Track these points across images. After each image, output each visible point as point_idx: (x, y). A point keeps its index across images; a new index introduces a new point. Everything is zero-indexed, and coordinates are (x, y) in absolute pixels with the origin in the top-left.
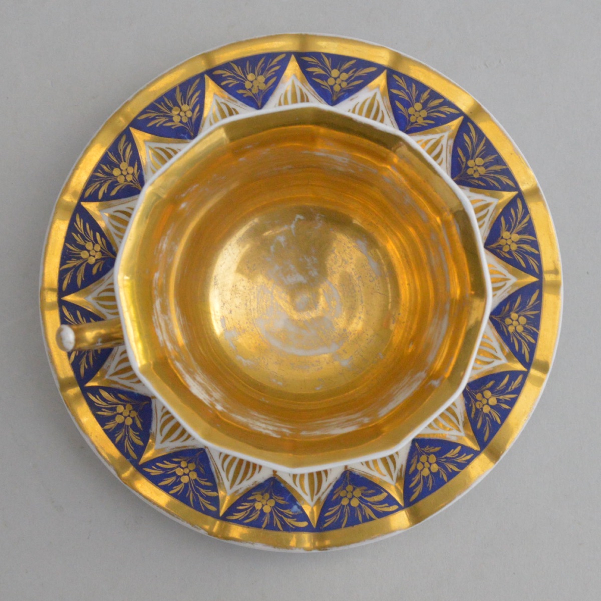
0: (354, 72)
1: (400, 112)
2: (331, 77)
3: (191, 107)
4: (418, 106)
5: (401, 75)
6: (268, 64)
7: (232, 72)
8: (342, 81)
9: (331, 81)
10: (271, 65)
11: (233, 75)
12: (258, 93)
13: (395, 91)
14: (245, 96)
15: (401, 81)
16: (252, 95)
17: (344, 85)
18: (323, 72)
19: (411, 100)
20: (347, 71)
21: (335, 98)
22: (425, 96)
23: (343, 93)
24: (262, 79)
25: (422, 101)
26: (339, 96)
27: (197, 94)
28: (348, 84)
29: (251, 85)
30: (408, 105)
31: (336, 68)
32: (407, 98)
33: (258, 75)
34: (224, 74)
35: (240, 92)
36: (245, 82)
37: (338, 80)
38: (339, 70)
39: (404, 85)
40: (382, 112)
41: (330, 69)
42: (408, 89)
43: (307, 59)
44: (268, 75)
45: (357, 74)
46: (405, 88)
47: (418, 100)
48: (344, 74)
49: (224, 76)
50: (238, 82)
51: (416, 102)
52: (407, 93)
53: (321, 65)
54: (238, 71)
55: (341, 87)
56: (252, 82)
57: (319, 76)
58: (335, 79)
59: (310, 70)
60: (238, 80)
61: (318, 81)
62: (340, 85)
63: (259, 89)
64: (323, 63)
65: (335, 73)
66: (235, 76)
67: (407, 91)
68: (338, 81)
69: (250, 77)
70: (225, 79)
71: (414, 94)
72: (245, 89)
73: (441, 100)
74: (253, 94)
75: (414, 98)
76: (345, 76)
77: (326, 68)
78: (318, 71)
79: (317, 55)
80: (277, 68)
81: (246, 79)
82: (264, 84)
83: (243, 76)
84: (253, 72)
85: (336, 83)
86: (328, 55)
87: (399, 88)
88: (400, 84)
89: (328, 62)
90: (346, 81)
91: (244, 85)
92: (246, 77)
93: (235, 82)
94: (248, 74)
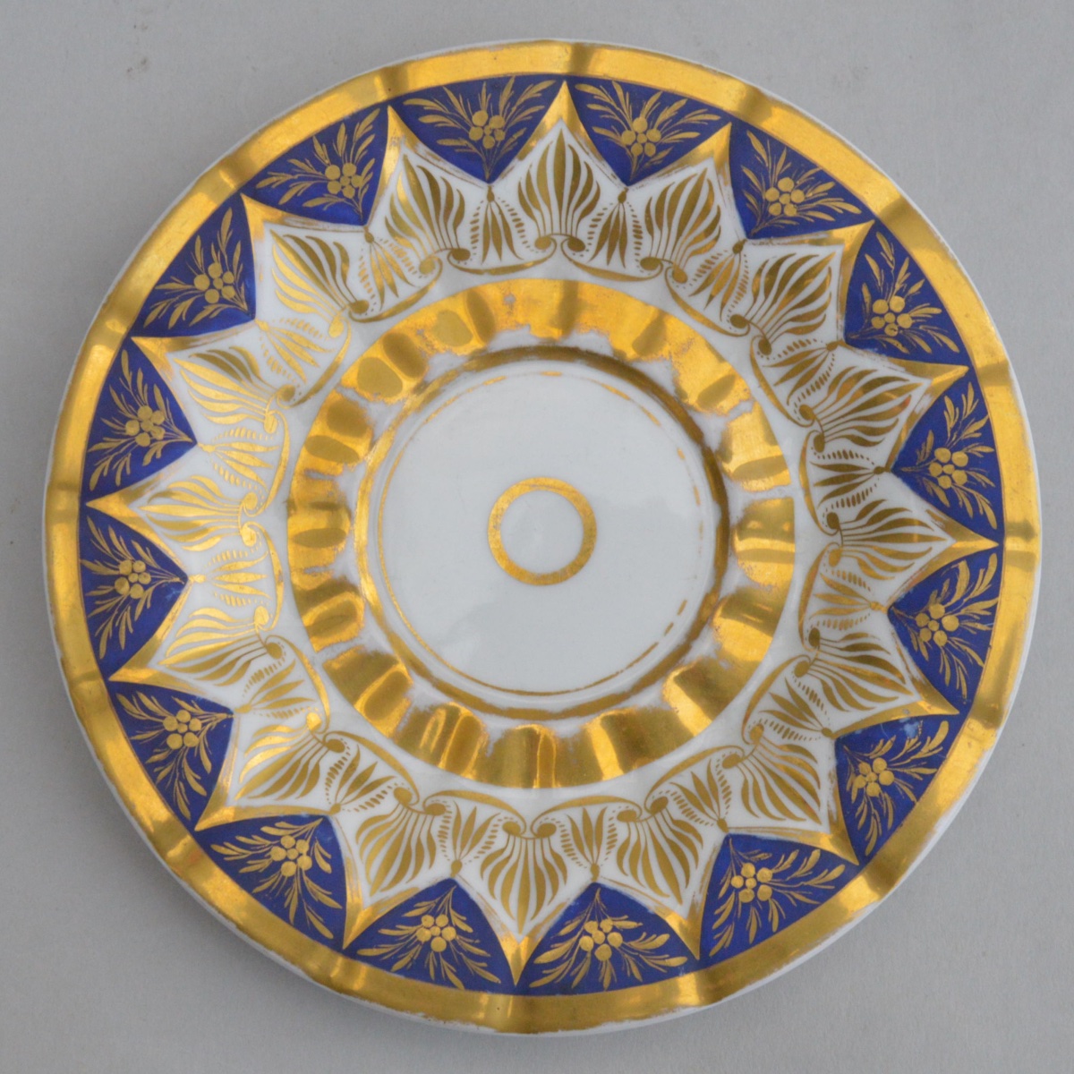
0: (217, 249)
1: (325, 209)
2: (204, 292)
3: (130, 557)
4: (332, 172)
5: (264, 174)
6: (125, 387)
7: (105, 456)
8: (221, 277)
9: (212, 297)
10: (130, 383)
11: (111, 457)
12: (167, 430)
13: (286, 198)
14: (159, 455)
15: (275, 179)
16: (164, 443)
17: (230, 278)
18: (189, 302)
19: (314, 179)
20: (208, 261)
21: (244, 306)
22: (321, 151)
23: (243, 288)
24: (144, 411)
25: (327, 161)
26: (243, 297)
27: (113, 535)
28: (231, 270)
29: (145, 435)
30: (320, 188)
31: (195, 276)
32: (308, 184)
33: (136, 415)
34: (103, 471)
35: (147, 459)
36: (135, 443)
37: (215, 284)
38: (200, 273)
39: (283, 178)
40: (308, 237)
41: (189, 287)
42: (293, 174)
43: (151, 317)
44: (145, 397)
45: (223, 247)
46: (289, 177)
47: (322, 168)
48: (211, 268)
49: (105, 473)
50: (130, 455)
51: (323, 172)
52: (301, 179)
53: (174, 300)
54: (109, 444)
55: (230, 285)
56: (141, 431)
57: (193, 311)
58: (212, 287)
59: (173, 321)
60: (125, 453)
61: (199, 317)
62: (225, 284)
63: (161, 426)
64: (173, 294)
65: (201, 282)
66: (116, 453)
67: (296, 177)
68: (218, 284)
69: (131, 429)
70: (112, 473)
71: (307, 167)
72: (147, 449)
73: (343, 129)
74: (165, 439)
75: (314, 171)
76: (215, 269)
77: (185, 293)
78: (181, 309)
79: (155, 296)
80: (140, 376)
81: (132, 438)
82: (157, 412)
83: (123, 441)
84: (125, 420)
85: (220, 291)
86: (165, 278)
87: (285, 187)
88: (278, 183)
89: (175, 286)
90: (225, 270)
91: (140, 447)
92: (128, 437)
93: (127, 459)
94: (125, 431)
